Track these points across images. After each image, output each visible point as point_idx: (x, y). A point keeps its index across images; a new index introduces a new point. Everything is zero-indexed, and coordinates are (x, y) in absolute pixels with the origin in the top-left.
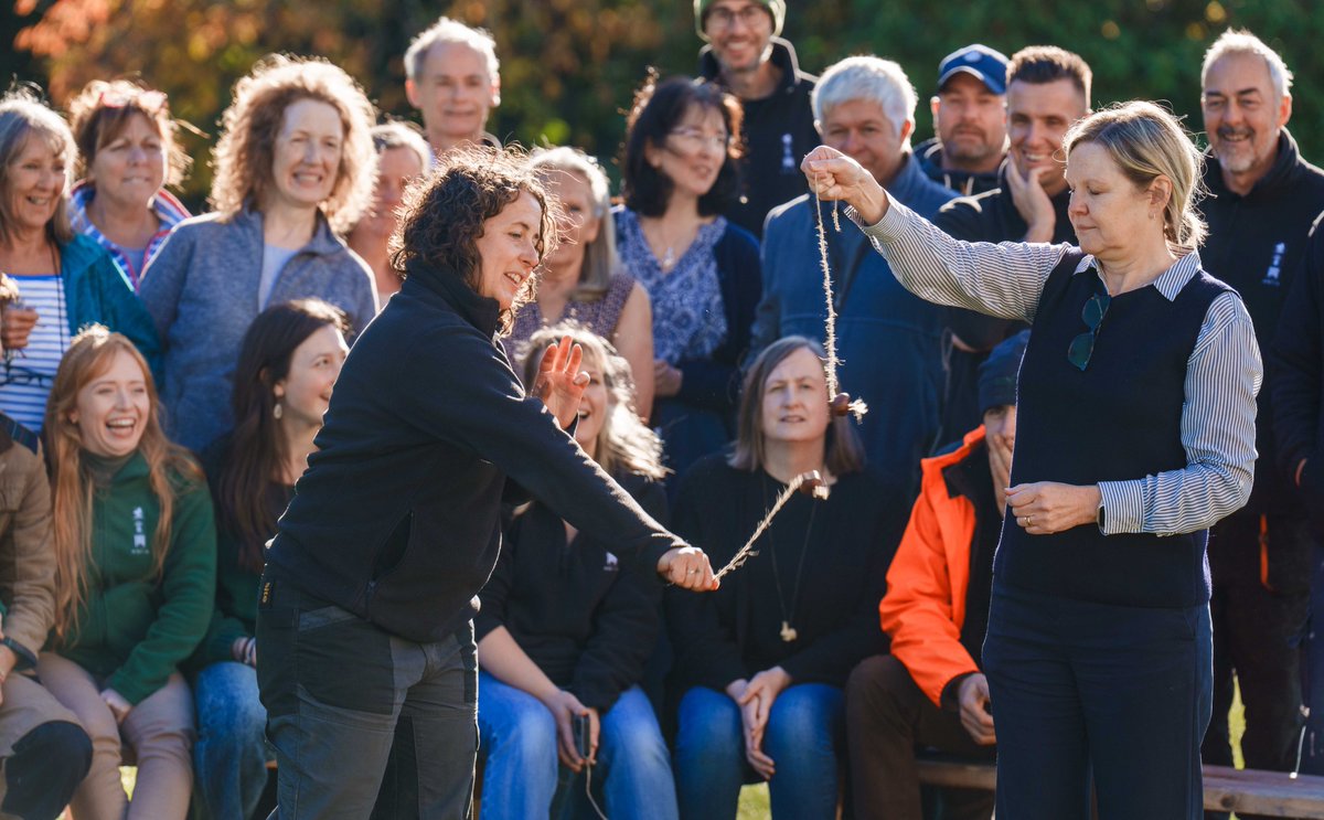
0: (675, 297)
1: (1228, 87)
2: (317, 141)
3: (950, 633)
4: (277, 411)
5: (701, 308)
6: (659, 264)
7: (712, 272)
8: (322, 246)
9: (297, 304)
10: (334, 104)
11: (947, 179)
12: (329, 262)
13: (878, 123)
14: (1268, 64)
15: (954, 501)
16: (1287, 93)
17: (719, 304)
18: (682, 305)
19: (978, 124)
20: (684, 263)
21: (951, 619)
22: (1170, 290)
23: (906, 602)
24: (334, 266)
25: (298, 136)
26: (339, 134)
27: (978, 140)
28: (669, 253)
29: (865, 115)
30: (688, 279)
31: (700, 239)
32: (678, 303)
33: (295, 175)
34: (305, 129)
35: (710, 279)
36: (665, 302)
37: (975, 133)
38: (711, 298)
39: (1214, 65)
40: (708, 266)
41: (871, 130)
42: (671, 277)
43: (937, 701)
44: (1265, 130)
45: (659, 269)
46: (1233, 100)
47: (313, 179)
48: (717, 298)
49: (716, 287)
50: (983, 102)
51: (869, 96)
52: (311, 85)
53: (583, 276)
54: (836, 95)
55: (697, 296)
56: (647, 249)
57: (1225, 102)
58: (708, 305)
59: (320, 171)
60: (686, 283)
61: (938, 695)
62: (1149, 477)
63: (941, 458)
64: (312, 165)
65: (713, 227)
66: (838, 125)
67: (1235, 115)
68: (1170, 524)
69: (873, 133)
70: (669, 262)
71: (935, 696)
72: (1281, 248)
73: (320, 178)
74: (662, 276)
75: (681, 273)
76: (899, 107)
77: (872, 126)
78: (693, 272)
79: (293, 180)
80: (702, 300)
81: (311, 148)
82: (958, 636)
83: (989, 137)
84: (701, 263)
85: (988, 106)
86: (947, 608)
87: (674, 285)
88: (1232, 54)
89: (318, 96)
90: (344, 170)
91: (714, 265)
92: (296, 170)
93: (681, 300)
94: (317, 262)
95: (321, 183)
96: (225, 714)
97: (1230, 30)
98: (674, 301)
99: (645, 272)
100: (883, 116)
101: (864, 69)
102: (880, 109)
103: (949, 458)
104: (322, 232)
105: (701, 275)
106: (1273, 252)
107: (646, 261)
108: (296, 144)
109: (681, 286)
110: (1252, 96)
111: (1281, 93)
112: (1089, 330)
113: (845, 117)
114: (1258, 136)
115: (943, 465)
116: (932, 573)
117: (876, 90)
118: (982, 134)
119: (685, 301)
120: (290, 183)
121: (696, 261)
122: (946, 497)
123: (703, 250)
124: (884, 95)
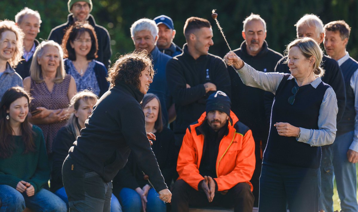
0: (86, 83)
2: (11, 42)
3: (197, 172)
4: (8, 118)
5: (93, 86)
6: (80, 75)
7: (94, 75)
8: (9, 71)
9: (14, 88)
10: (15, 32)
11: (164, 51)
12: (11, 75)
13: (150, 37)
15: (198, 136)
17: (97, 84)
18: (88, 85)
19: (165, 37)
20: (86, 73)
21: (197, 168)
22: (315, 86)
23: (185, 163)
24: (12, 76)
25: (6, 40)
26: (15, 40)
27: (165, 41)
28: (82, 71)
29: (146, 34)
30: (88, 78)
31: (89, 66)
32: (87, 85)
33: (4, 51)
34: (8, 38)
35: (94, 77)
36: (83, 85)
37: (164, 40)
38: (95, 83)
40: (93, 74)
41: (148, 38)
42: (84, 78)
43: (197, 189)
44: (261, 41)
45: (80, 76)
47: (9, 52)
48: (96, 82)
49: (96, 79)
50: (166, 31)
51: (147, 29)
52: (9, 26)
53: (56, 76)
54: (138, 29)
55: (91, 82)
56: (76, 71)
58: (94, 84)
59: (11, 50)
60: (88, 79)
61: (197, 187)
62: (312, 130)
63: (195, 125)
64: (10, 49)
65: (92, 63)
66: (139, 37)
67: (256, 37)
68: (315, 143)
69: (148, 39)
70: (82, 73)
71: (196, 188)
72: (265, 70)
73: (11, 52)
74: (81, 78)
75: (86, 76)
76: (155, 32)
77: (148, 37)
78: (89, 76)
79: (4, 52)
80: (93, 83)
81: (9, 44)
82: (199, 172)
83: (168, 40)
84: (91, 73)
85: (167, 32)
86: (196, 165)
87: (85, 80)
89: (10, 30)
90: (16, 50)
91: (94, 73)
92: (5, 50)
93: (88, 84)
94: (8, 75)
95: (11, 53)
96: (13, 199)
97: (252, 13)
98: (86, 84)
99: (77, 77)
100: (151, 35)
101: (146, 22)
102: (150, 33)
103: (197, 125)
104: (8, 67)
105: (92, 77)
107: (76, 74)
108: (5, 43)
109: (87, 80)
110: (260, 32)
112: (294, 95)
113: (141, 35)
115: (195, 127)
116: (192, 155)
117: (149, 28)
118: (166, 39)
119: (89, 84)
120: (3, 53)
121: (89, 73)
122: (196, 135)
123: (90, 69)
124: (151, 29)
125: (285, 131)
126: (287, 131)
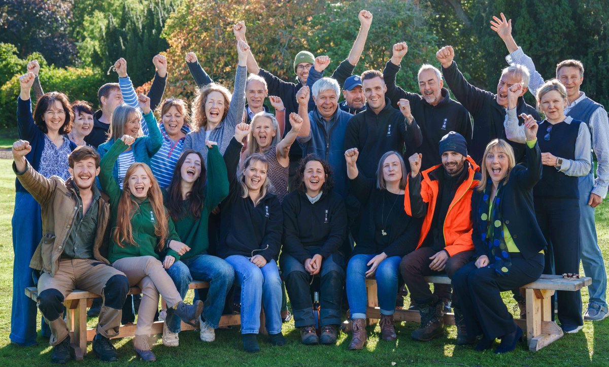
1: (425, 79)
14: (435, 72)
15: (432, 182)
16: (441, 79)
39: (421, 74)
44: (437, 90)
46: (427, 83)
57: (425, 84)
63: (427, 170)
67: (428, 87)
72: (446, 120)
88: (425, 70)
97: (424, 64)
103: (429, 170)
106: (443, 121)
110: (432, 82)
111: (440, 79)
114: (435, 92)
115: (428, 172)
125: (547, 160)
126: (550, 160)
